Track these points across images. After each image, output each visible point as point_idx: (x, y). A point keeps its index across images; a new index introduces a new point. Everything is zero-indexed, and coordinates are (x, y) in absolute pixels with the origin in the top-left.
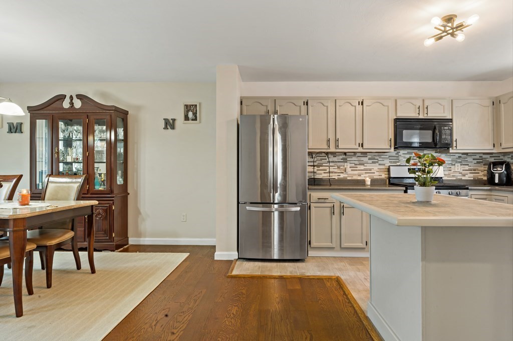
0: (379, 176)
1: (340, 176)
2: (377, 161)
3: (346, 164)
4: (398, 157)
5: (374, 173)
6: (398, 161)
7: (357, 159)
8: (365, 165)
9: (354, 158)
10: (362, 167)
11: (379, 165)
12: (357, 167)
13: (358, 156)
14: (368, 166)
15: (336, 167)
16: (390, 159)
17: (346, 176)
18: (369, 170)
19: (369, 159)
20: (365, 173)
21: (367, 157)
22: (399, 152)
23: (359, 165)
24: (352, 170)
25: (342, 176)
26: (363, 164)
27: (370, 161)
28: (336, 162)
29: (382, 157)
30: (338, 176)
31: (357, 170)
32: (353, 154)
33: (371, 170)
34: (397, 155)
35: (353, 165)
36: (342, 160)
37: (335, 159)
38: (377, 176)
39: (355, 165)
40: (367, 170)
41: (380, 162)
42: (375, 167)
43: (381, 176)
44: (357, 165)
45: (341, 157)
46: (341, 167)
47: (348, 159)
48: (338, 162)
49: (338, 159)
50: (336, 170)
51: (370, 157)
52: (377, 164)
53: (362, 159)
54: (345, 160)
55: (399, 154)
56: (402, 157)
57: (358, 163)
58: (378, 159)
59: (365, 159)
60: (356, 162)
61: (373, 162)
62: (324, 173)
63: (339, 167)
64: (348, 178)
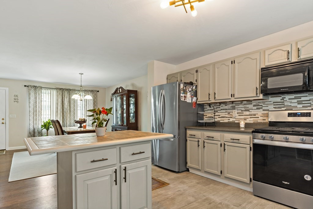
0: (263, 120)
1: (230, 120)
2: (261, 107)
3: (234, 111)
4: (283, 102)
5: (258, 118)
6: (283, 106)
7: (243, 106)
8: (250, 111)
9: (241, 106)
10: (248, 113)
11: (263, 110)
12: (243, 113)
13: (244, 104)
14: (253, 112)
15: (227, 113)
16: (274, 105)
17: (234, 120)
18: (254, 115)
19: (254, 106)
20: (250, 117)
21: (252, 104)
22: (285, 98)
23: (245, 111)
24: (239, 115)
25: (231, 120)
26: (248, 110)
27: (255, 108)
28: (227, 109)
29: (266, 103)
30: (228, 120)
31: (243, 115)
32: (240, 102)
33: (255, 115)
34: (283, 101)
35: (240, 111)
36: (232, 108)
37: (227, 107)
38: (261, 120)
39: (242, 111)
40: (252, 115)
41: (264, 108)
42: (260, 113)
43: (265, 120)
44: (243, 111)
45: (231, 105)
46: (231, 113)
47: (236, 107)
48: (229, 109)
49: (228, 107)
50: (227, 116)
51: (255, 104)
52: (261, 110)
53: (247, 106)
54: (234, 108)
55: (285, 99)
56: (288, 102)
57: (244, 110)
58: (262, 106)
59: (250, 106)
60: (243, 109)
61: (257, 109)
62: (219, 117)
63: (229, 113)
64: (236, 122)
